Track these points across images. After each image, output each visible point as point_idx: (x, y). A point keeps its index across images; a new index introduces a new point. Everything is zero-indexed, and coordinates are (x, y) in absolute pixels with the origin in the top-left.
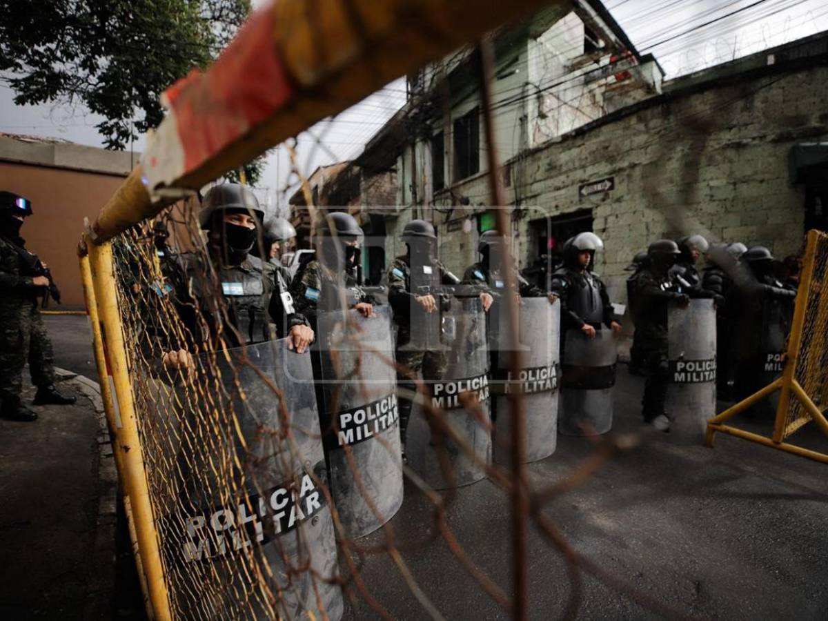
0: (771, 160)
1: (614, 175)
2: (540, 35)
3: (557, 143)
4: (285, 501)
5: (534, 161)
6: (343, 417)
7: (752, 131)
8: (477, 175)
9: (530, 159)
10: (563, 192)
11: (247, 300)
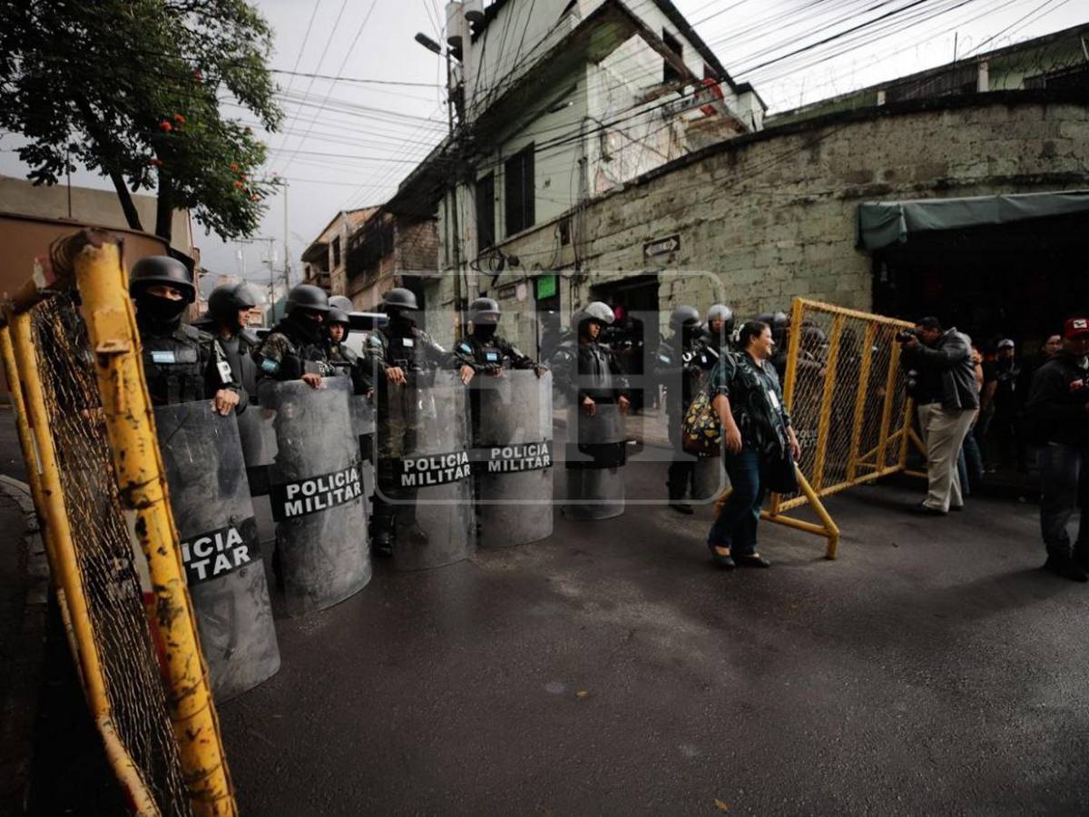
0: (839, 219)
1: (679, 233)
2: (602, 59)
3: (621, 193)
4: (210, 550)
5: (595, 213)
6: (289, 488)
7: (819, 187)
8: (532, 229)
9: (590, 211)
10: (626, 251)
11: (179, 367)
